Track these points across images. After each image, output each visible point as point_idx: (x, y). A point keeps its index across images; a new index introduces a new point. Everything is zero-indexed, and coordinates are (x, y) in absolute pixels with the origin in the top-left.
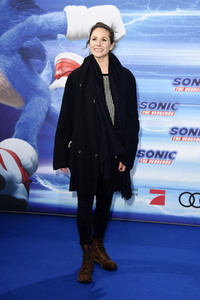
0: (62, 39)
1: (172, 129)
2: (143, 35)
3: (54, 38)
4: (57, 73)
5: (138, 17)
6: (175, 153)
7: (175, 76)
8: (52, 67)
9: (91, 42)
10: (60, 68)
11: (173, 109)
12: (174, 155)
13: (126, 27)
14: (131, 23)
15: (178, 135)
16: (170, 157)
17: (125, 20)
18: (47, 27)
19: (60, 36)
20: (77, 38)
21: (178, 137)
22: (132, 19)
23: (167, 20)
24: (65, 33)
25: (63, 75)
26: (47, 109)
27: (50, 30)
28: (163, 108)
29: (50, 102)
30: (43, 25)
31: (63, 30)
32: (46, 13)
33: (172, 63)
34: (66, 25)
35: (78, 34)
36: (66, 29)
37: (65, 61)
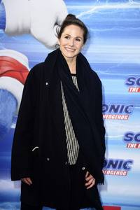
1: (127, 135)
5: (85, 10)
6: (131, 162)
7: (129, 75)
11: (127, 111)
12: (129, 165)
15: (134, 141)
16: (125, 168)
21: (133, 144)
23: (119, 13)
24: (4, 28)
28: (116, 111)
31: (1, 23)
33: (124, 61)
34: (5, 19)
35: (18, 29)
36: (5, 23)
37: (4, 59)
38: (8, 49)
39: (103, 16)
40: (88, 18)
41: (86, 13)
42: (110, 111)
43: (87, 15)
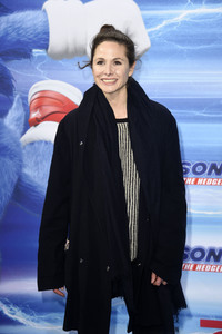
0: (41, 58)
2: (179, 47)
3: (27, 55)
4: (34, 115)
5: (171, 17)
8: (25, 105)
9: (96, 66)
10: (39, 107)
13: (150, 34)
14: (158, 27)
17: (148, 22)
18: (13, 36)
19: (36, 52)
20: (67, 54)
22: (161, 20)
24: (45, 46)
25: (44, 119)
26: (15, 179)
27: (19, 42)
29: (21, 167)
30: (7, 34)
31: (43, 41)
32: (12, 12)
34: (47, 33)
35: (67, 49)
36: (48, 40)
37: (47, 94)
38: (52, 79)
39: (197, 25)
40: (175, 28)
41: (172, 21)
42: (210, 173)
43: (173, 25)
